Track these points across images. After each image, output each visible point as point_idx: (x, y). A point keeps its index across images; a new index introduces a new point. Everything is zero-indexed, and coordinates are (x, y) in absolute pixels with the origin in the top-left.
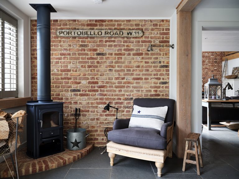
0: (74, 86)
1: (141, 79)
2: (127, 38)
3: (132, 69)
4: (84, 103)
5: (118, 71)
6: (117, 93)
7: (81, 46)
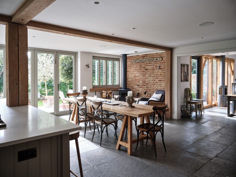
0: (138, 83)
1: (162, 81)
2: (156, 61)
3: (158, 76)
4: (141, 90)
5: (153, 77)
6: (152, 87)
7: (140, 66)
